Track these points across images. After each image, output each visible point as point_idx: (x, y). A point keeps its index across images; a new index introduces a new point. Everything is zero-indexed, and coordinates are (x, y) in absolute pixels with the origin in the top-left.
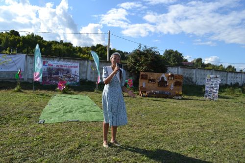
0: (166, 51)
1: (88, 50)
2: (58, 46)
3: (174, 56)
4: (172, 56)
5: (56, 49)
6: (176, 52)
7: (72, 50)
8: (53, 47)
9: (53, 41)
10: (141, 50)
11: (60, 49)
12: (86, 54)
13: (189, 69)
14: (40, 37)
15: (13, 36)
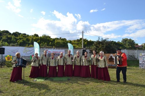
0: (123, 39)
1: (75, 42)
2: (58, 41)
3: (128, 42)
4: (127, 42)
5: (57, 42)
6: (130, 40)
7: (66, 42)
8: (56, 41)
9: (56, 38)
10: (100, 40)
11: (59, 42)
12: (74, 44)
13: (132, 50)
14: (49, 36)
15: (35, 37)
